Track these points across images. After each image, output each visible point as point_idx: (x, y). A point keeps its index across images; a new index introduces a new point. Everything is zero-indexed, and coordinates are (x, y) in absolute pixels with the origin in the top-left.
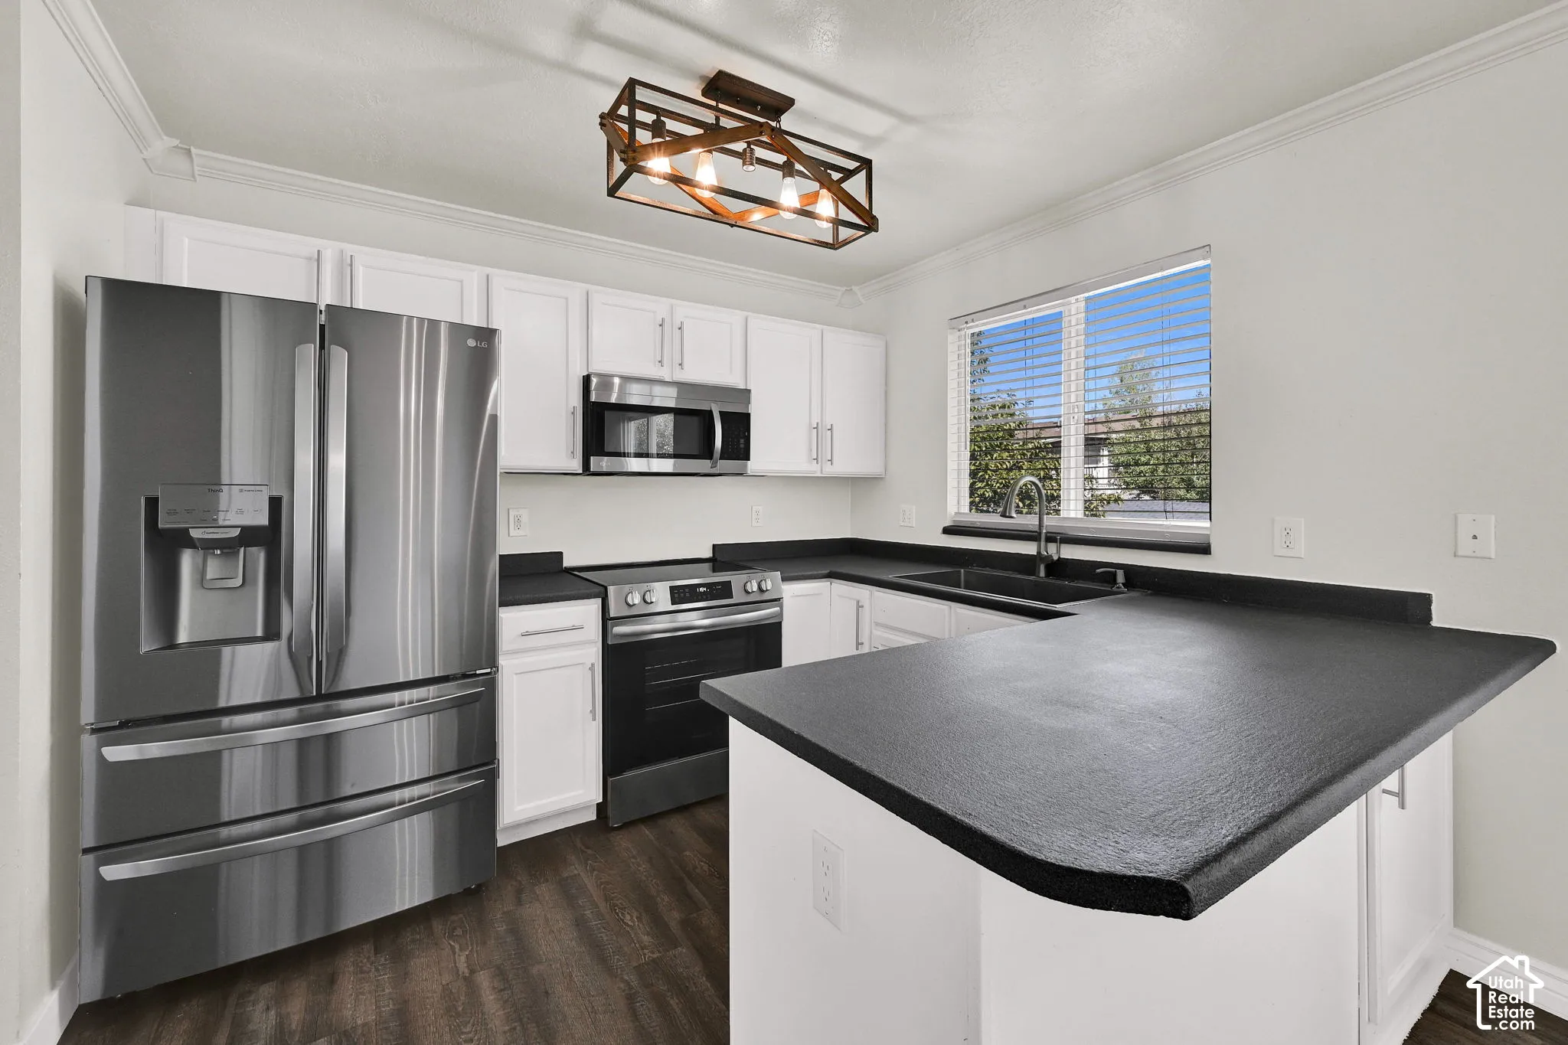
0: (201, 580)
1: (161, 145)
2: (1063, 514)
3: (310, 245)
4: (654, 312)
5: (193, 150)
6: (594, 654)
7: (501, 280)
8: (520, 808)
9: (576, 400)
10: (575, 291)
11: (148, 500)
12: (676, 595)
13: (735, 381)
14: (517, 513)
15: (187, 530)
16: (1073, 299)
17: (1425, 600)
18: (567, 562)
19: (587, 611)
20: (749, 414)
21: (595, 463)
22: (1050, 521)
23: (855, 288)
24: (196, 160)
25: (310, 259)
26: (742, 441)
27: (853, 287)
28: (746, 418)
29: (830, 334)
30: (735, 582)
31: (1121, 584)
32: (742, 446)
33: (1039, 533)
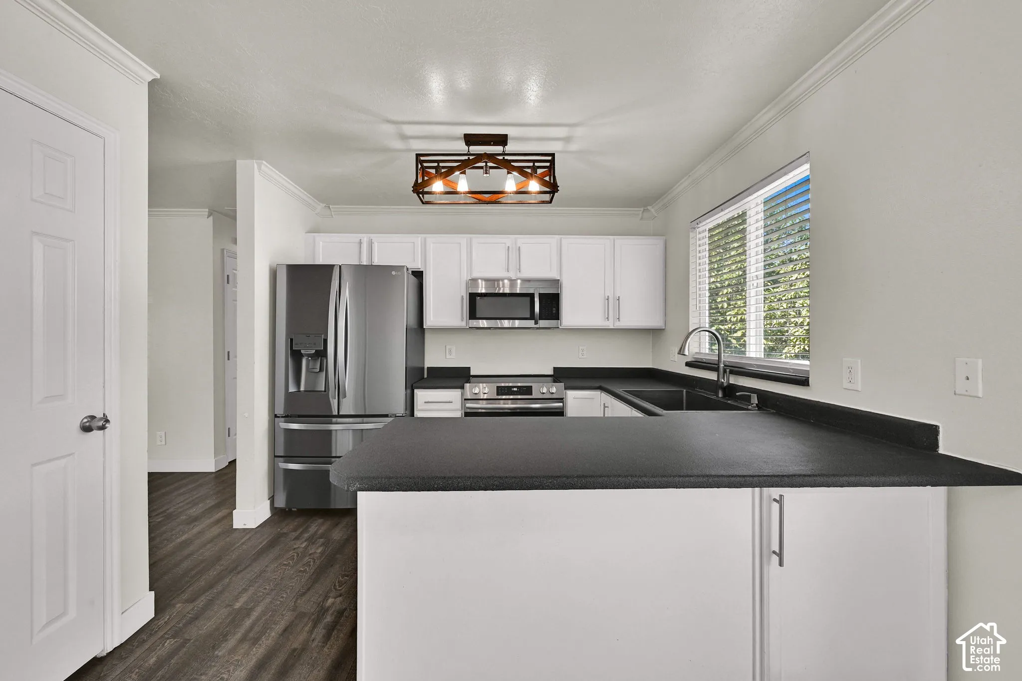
0: (308, 370)
1: (320, 207)
2: (746, 353)
3: (355, 237)
4: (505, 243)
5: (330, 206)
7: (432, 240)
9: (464, 292)
10: (463, 240)
12: (500, 391)
13: (553, 275)
14: (450, 348)
15: (300, 350)
16: (752, 198)
17: (935, 430)
19: (456, 394)
21: (473, 323)
24: (331, 210)
25: (357, 244)
26: (554, 309)
27: (648, 207)
28: (557, 296)
29: (620, 241)
30: (535, 387)
31: (755, 405)
32: (554, 312)
33: (718, 365)
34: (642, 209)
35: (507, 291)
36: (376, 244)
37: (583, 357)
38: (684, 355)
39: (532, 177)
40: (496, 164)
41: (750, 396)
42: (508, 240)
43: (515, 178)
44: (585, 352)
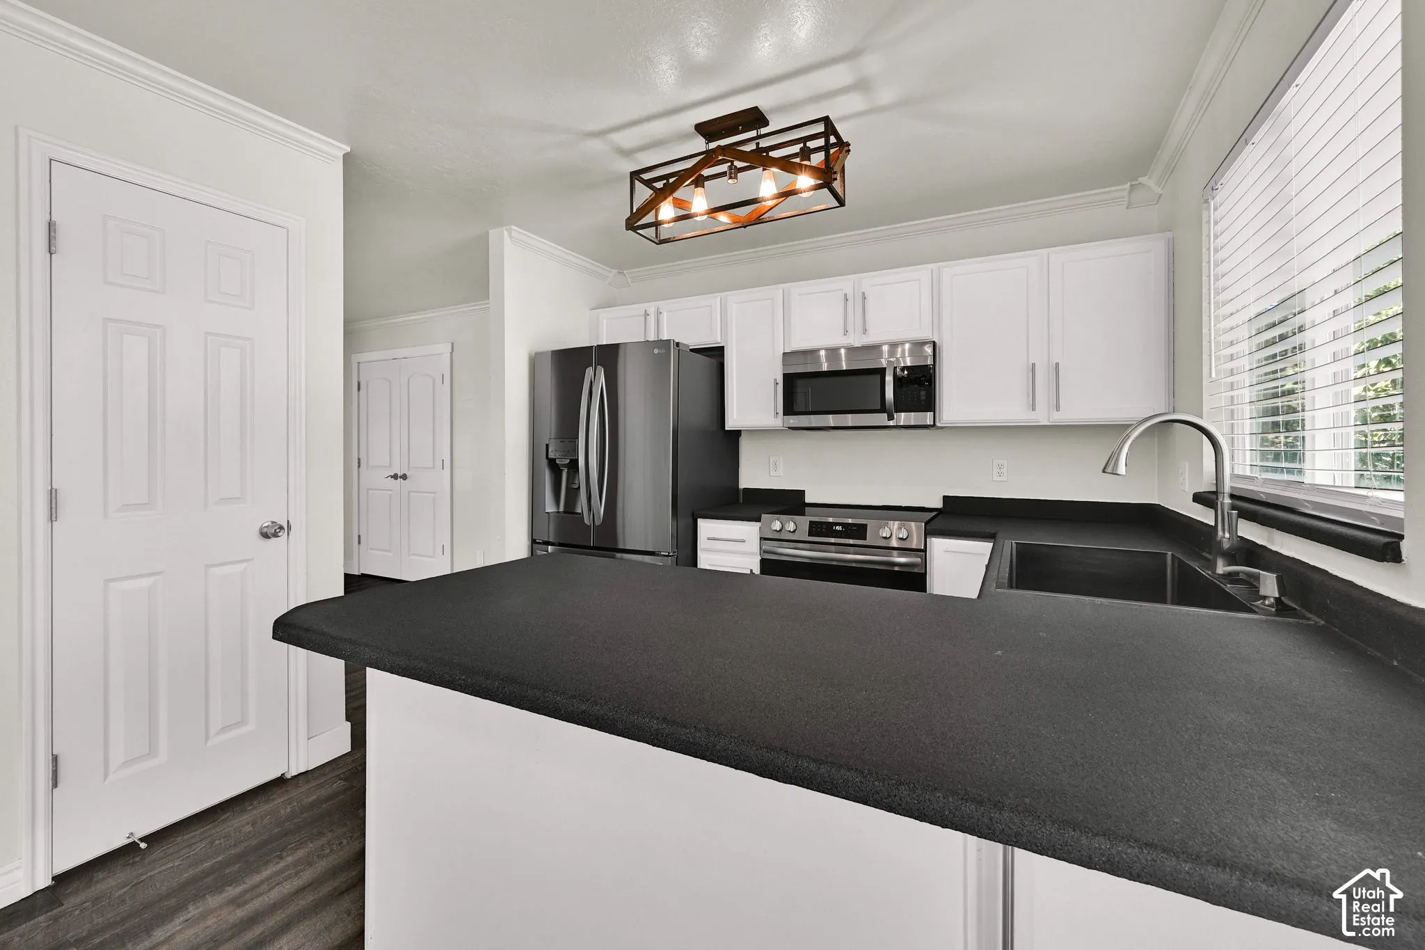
4: (839, 291)
5: (624, 271)
6: (755, 563)
7: (733, 299)
9: (779, 373)
10: (776, 292)
11: (546, 445)
12: (813, 529)
13: (925, 333)
14: (774, 460)
15: (555, 459)
18: (808, 499)
19: (751, 531)
21: (787, 421)
23: (1144, 180)
27: (1141, 180)
28: (931, 371)
29: (1059, 256)
30: (871, 524)
31: (1272, 600)
32: (923, 398)
34: (1127, 186)
35: (825, 368)
36: (665, 313)
37: (1001, 479)
38: (1118, 475)
39: (802, 172)
40: (747, 162)
41: (1257, 577)
42: (846, 284)
43: (775, 176)
44: (1004, 470)
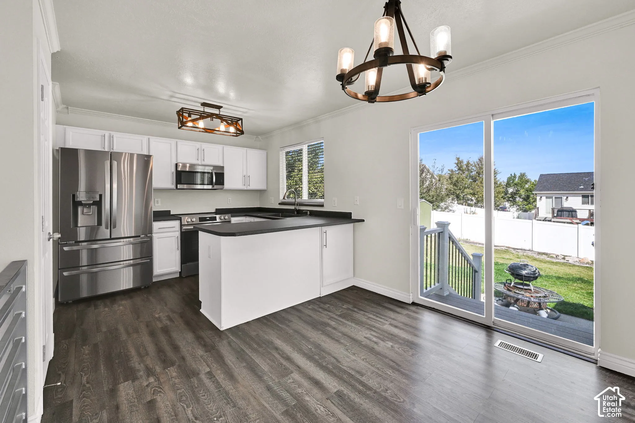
0: (83, 213)
1: (62, 107)
2: (303, 199)
3: (103, 132)
4: (196, 146)
5: (69, 107)
6: (178, 234)
7: (153, 140)
8: (159, 271)
9: (174, 170)
10: (173, 141)
11: (72, 195)
12: (201, 220)
13: (220, 164)
14: (157, 200)
15: (81, 201)
16: (304, 146)
17: (351, 213)
18: (172, 213)
19: (176, 223)
20: (223, 173)
21: (179, 186)
22: (298, 200)
23: (259, 137)
24: (69, 109)
25: (102, 136)
26: (222, 180)
27: (258, 136)
28: (223, 174)
30: (217, 217)
33: (295, 203)
34: (256, 136)
36: (116, 138)
38: (277, 200)
39: (231, 125)
41: (307, 212)
44: (230, 201)
